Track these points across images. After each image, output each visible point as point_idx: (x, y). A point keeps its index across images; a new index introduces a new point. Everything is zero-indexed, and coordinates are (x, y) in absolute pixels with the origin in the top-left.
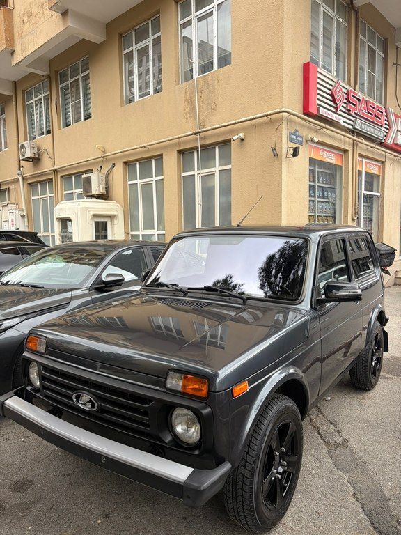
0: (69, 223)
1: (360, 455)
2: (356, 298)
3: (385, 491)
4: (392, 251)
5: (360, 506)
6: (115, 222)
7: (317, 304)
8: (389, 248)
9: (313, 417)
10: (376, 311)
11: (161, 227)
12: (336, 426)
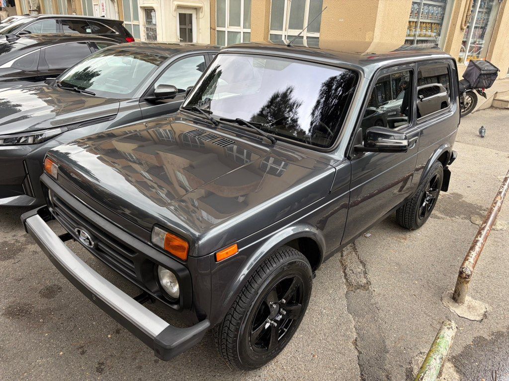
0: (153, 14)
1: (377, 299)
2: (401, 149)
3: (387, 342)
4: (494, 72)
5: (357, 353)
6: (201, 15)
7: (353, 152)
8: (492, 68)
9: (345, 253)
10: (439, 152)
11: (247, 24)
12: (364, 265)
